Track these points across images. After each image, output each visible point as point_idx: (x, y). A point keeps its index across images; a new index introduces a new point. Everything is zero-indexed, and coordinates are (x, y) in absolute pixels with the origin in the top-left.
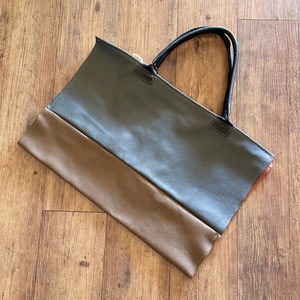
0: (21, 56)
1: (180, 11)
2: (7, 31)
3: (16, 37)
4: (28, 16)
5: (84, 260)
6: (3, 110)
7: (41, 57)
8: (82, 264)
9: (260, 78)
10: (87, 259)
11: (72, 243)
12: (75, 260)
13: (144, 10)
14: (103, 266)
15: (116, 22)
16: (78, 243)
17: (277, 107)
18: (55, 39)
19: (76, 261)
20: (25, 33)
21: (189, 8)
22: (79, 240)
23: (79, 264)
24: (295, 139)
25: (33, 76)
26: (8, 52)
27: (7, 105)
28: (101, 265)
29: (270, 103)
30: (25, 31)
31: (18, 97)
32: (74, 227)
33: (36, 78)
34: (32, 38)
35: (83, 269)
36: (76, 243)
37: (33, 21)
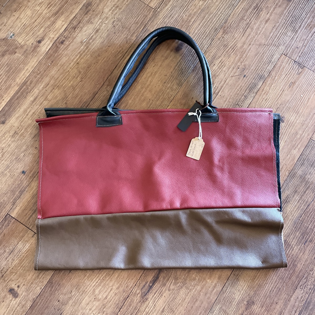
0: (80, 52)
1: (257, 96)
2: (81, 22)
3: (86, 33)
4: (109, 19)
5: (16, 289)
6: (32, 94)
7: (98, 65)
8: (12, 291)
9: (300, 212)
10: (19, 290)
11: (15, 264)
12: (8, 282)
13: (222, 76)
14: (30, 306)
15: (188, 72)
16: (20, 268)
17: (300, 252)
18: (121, 55)
19: (8, 285)
20: (97, 33)
21: (268, 99)
22: (24, 265)
23: (9, 290)
24: (300, 297)
25: (79, 79)
26: (70, 42)
27: (37, 92)
28: (29, 304)
29: (295, 244)
30: (97, 31)
31: (53, 90)
32: (26, 248)
33: (81, 82)
34: (100, 42)
35: (10, 297)
36: (19, 267)
37: (110, 26)
